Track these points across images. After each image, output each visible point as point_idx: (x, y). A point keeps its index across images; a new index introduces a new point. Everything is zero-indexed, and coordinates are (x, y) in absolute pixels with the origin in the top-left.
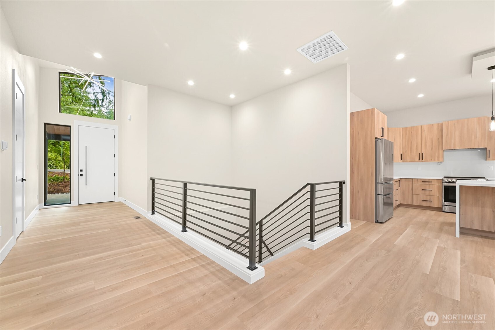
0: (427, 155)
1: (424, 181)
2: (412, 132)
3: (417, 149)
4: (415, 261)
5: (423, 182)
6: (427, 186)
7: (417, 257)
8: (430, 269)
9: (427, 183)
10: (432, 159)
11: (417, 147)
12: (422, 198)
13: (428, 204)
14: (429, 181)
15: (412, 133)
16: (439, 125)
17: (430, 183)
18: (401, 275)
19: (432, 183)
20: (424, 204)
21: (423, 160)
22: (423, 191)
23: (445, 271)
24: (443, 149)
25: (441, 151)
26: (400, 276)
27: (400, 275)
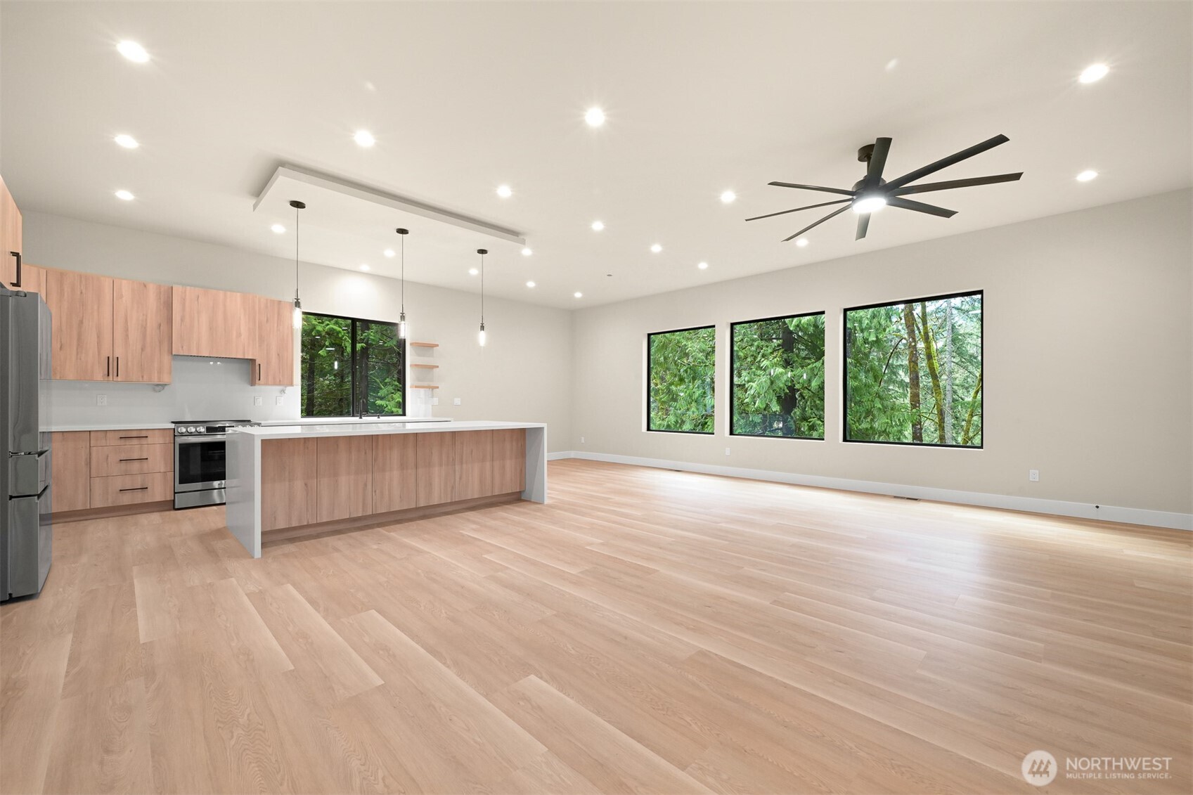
0: (130, 364)
1: (126, 436)
2: (84, 291)
3: (99, 343)
4: (241, 657)
5: (123, 440)
6: (134, 449)
7: (233, 644)
8: (284, 654)
9: (135, 441)
10: (143, 377)
11: (98, 337)
12: (119, 483)
13: (138, 498)
14: (140, 436)
15: (81, 293)
16: (162, 289)
17: (144, 441)
18: (249, 715)
19: (149, 439)
20: (126, 499)
21: (119, 378)
22: (123, 464)
23: (310, 640)
24: (174, 353)
25: (166, 358)
26: (248, 719)
27: (246, 716)
